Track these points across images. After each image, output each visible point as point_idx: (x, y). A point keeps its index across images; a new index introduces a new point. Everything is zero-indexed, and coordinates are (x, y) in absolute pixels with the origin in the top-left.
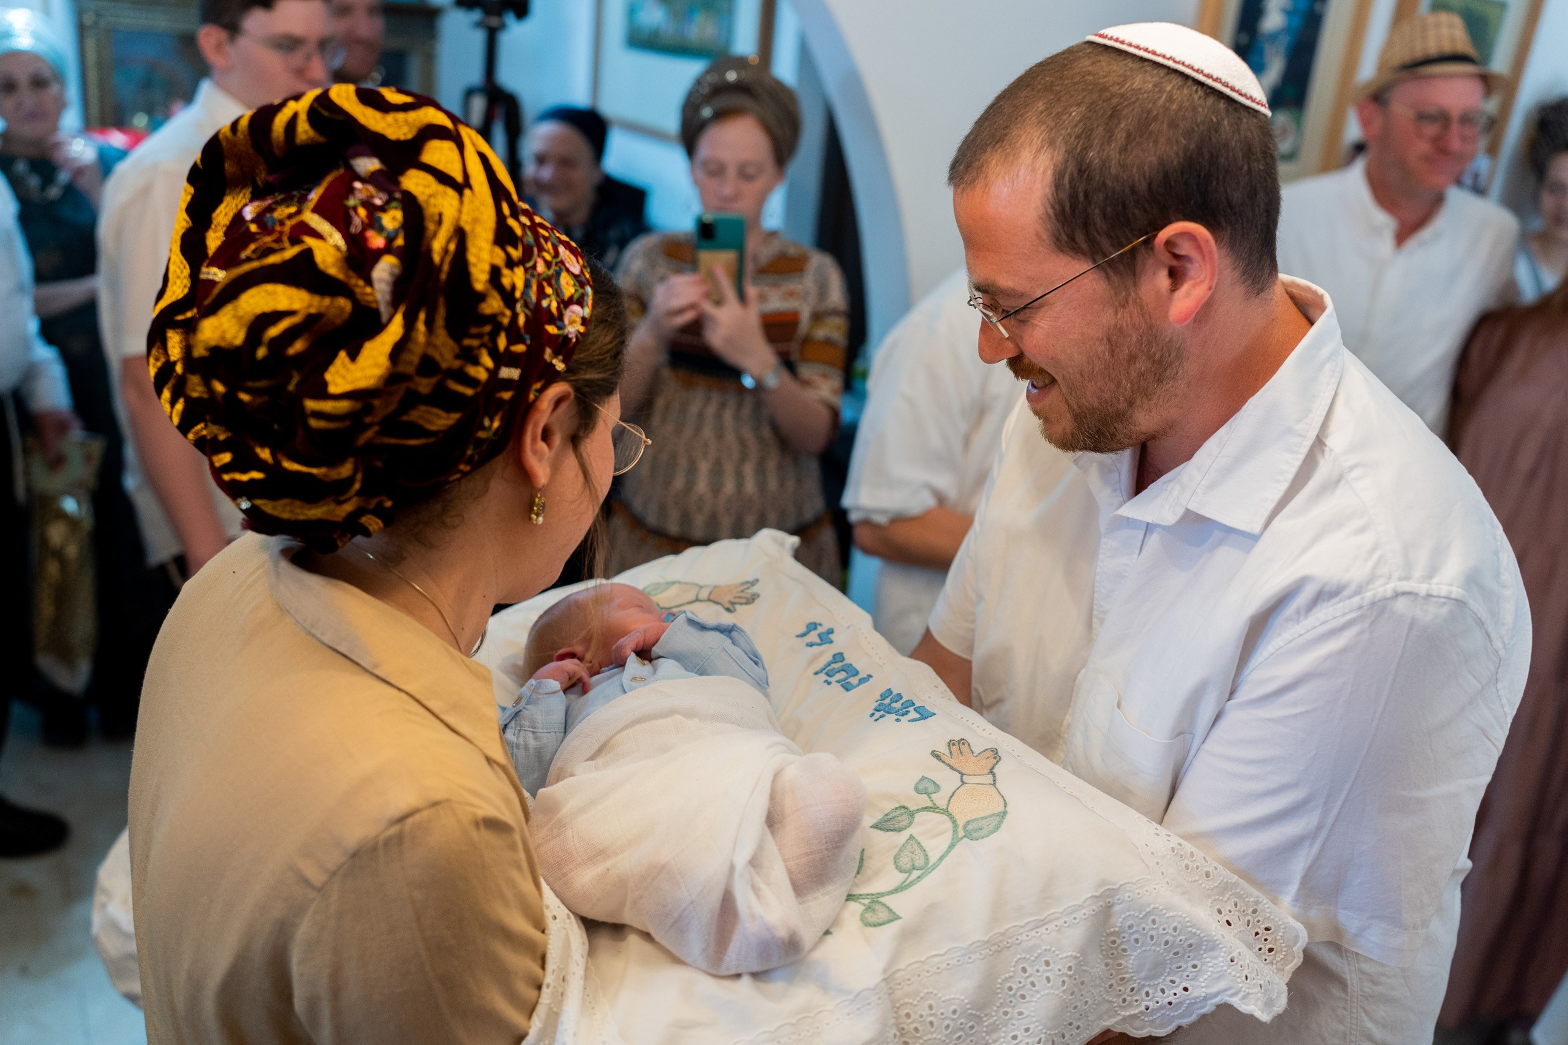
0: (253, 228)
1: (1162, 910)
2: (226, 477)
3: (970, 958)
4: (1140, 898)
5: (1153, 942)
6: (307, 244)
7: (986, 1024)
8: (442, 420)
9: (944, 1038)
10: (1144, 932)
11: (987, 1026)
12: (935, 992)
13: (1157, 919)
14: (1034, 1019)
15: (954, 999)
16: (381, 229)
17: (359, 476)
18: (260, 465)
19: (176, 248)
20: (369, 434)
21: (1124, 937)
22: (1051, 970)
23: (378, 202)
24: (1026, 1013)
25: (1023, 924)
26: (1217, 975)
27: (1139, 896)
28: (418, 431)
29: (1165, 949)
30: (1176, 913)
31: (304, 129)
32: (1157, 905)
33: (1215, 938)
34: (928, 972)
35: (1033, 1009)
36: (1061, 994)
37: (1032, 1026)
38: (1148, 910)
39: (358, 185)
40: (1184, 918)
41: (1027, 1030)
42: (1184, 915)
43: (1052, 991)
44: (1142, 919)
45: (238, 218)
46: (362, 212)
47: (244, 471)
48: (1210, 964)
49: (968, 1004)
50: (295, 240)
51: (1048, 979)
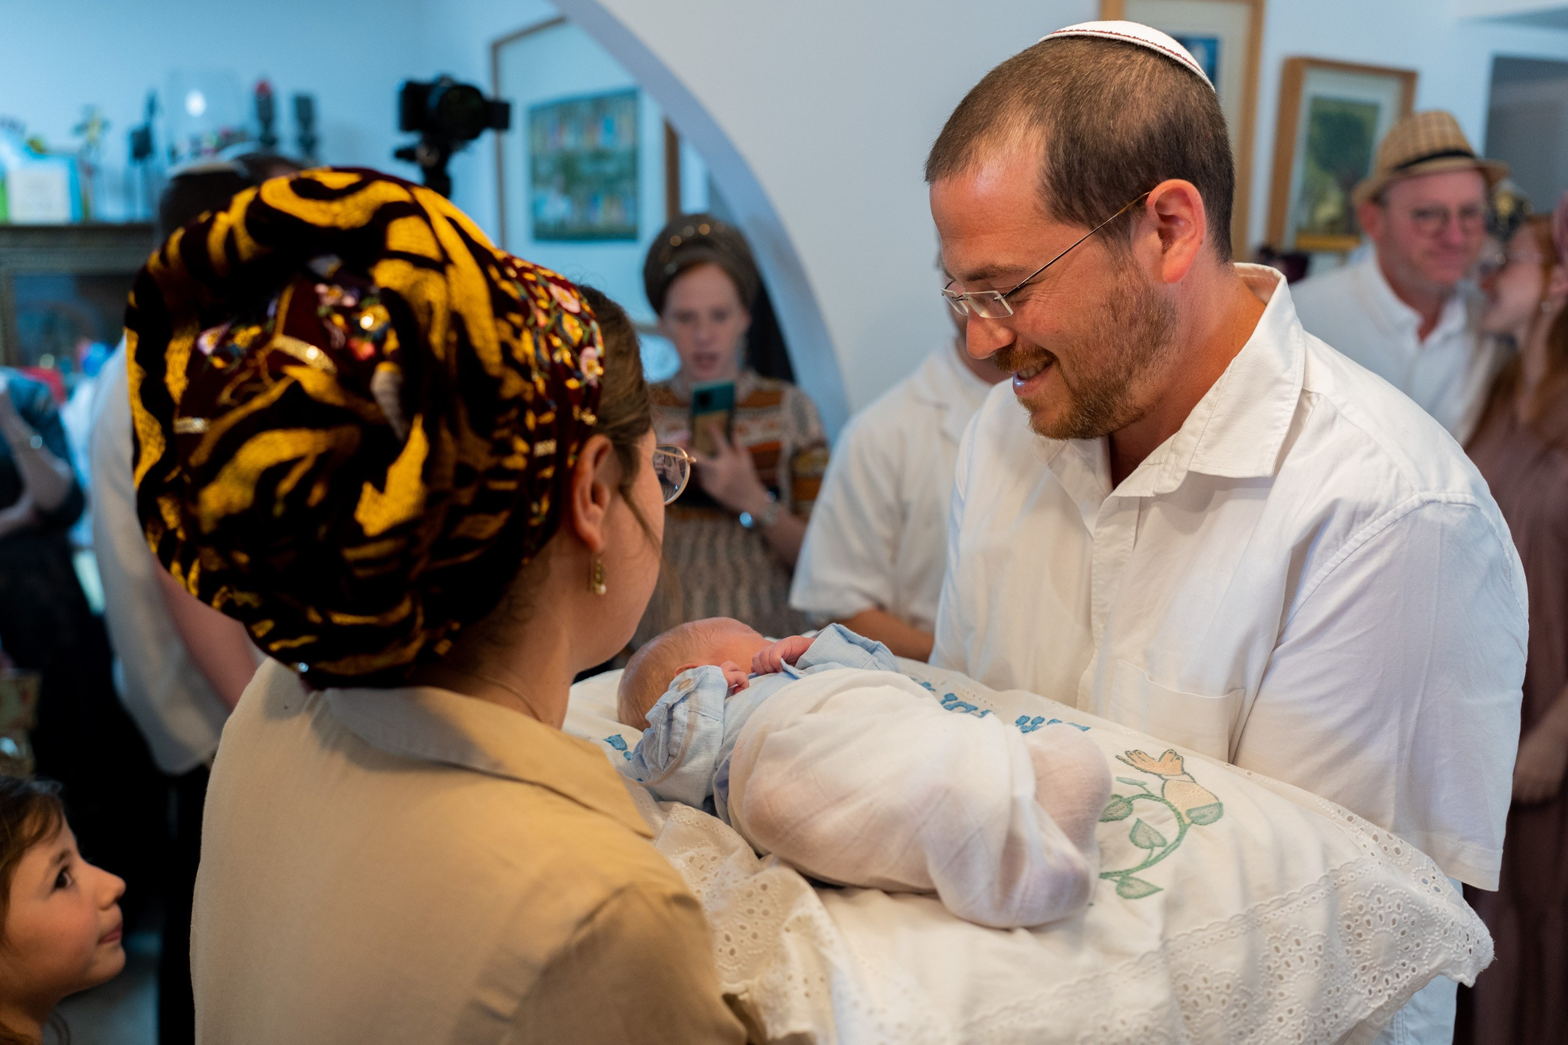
0: (218, 363)
1: (1384, 888)
2: (275, 647)
3: (1232, 932)
4: (1362, 878)
5: (1383, 922)
6: (291, 377)
7: (1256, 1003)
8: (492, 525)
9: (1222, 1014)
10: (1373, 912)
11: (1257, 1006)
12: (1207, 964)
13: (1382, 897)
14: (1296, 1000)
15: (1225, 973)
16: (363, 333)
17: (420, 610)
18: (309, 628)
19: (137, 404)
20: (421, 565)
21: (1357, 921)
22: (1302, 950)
23: (349, 301)
24: (1286, 993)
25: (1268, 902)
26: (1435, 950)
27: (1361, 875)
28: (469, 543)
29: (1394, 929)
30: (1396, 890)
31: (245, 243)
32: (1379, 884)
33: (1432, 913)
34: (1195, 945)
35: (1292, 989)
36: (1316, 974)
37: (1294, 1007)
38: (1372, 888)
39: (322, 289)
40: (1405, 895)
41: (1290, 1011)
42: (1404, 892)
43: (1307, 971)
44: (1368, 898)
45: (196, 354)
46: (339, 320)
47: (294, 637)
48: (1429, 940)
49: (1239, 979)
50: (278, 376)
51: (1301, 959)
